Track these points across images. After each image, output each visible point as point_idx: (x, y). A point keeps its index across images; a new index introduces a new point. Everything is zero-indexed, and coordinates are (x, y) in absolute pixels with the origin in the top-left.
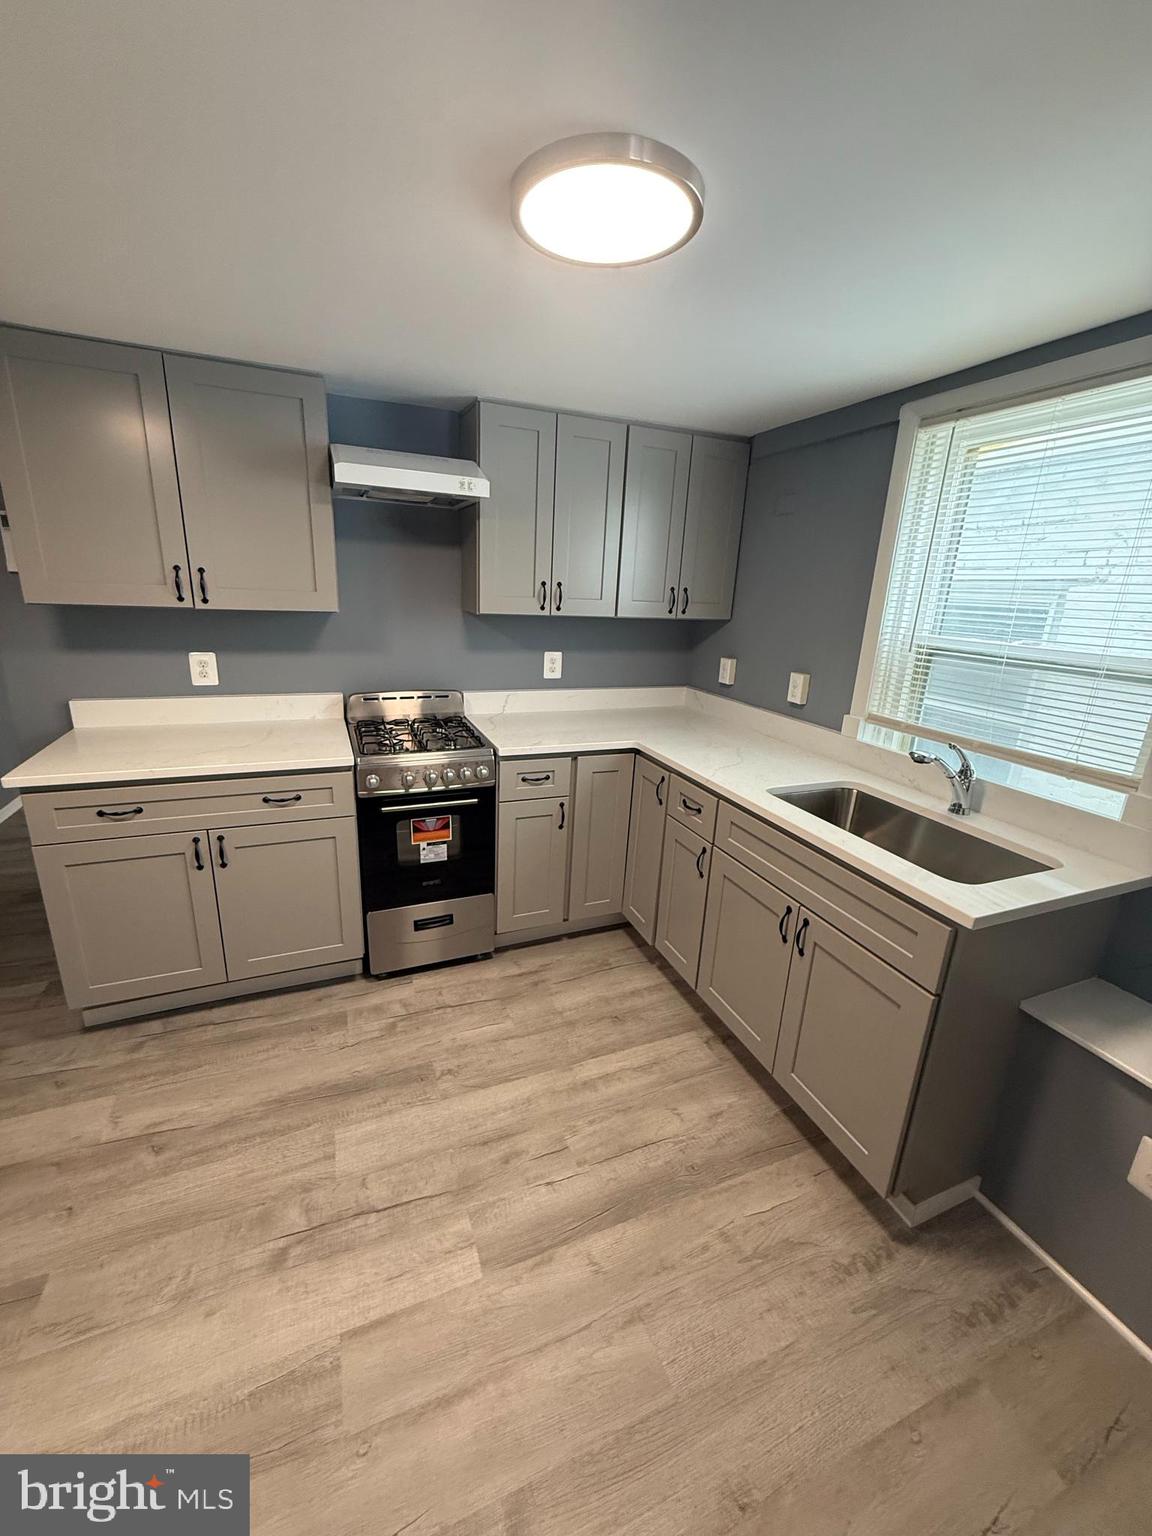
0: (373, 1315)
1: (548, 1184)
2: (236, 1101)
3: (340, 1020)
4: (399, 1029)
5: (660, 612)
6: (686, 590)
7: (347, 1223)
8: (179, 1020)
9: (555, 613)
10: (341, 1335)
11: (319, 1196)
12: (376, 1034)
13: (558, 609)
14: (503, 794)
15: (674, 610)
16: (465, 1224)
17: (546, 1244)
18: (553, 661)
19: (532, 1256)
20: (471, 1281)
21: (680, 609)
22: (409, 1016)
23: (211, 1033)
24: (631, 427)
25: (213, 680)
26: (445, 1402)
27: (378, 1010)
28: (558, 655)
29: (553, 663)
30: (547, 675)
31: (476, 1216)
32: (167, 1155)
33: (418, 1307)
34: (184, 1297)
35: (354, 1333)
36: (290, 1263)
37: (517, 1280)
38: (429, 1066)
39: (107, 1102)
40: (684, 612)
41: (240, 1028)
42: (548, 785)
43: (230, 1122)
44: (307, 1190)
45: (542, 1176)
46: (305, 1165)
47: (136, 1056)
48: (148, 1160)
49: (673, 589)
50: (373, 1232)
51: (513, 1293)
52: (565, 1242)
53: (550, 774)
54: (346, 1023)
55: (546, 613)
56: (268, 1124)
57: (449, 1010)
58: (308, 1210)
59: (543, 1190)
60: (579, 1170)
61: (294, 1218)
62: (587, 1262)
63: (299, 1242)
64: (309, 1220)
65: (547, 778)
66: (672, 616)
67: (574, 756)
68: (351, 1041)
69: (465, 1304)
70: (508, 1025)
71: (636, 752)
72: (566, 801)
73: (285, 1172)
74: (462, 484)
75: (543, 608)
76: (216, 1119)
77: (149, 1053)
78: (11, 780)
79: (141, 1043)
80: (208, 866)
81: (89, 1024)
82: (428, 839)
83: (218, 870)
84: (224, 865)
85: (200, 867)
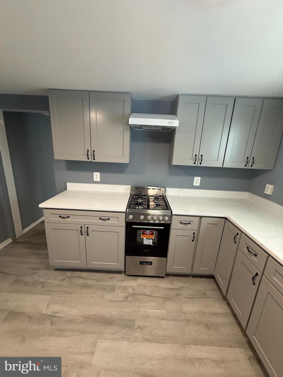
3: (113, 289)
4: (129, 300)
5: (242, 166)
6: (253, 158)
8: (76, 274)
9: (199, 165)
11: (84, 373)
12: (122, 299)
13: (200, 164)
14: (172, 227)
15: (247, 165)
18: (197, 180)
21: (250, 165)
22: (133, 295)
23: (81, 281)
24: (236, 98)
25: (99, 180)
27: (125, 288)
28: (199, 178)
29: (197, 181)
30: (195, 184)
38: (134, 321)
39: (49, 297)
40: (251, 166)
41: (88, 282)
42: (189, 226)
43: (72, 321)
44: (81, 367)
46: (84, 353)
47: (62, 283)
48: (48, 326)
49: (248, 158)
53: (191, 222)
54: (114, 290)
55: (196, 165)
57: (146, 297)
65: (190, 223)
66: (246, 167)
67: (201, 217)
68: (114, 299)
70: (164, 312)
71: (226, 218)
72: (196, 232)
73: (78, 354)
74: (169, 122)
75: (195, 163)
77: (65, 283)
78: (41, 206)
79: (64, 279)
80: (84, 235)
81: (56, 268)
82: (147, 237)
83: (86, 236)
84: (88, 235)
85: (82, 235)
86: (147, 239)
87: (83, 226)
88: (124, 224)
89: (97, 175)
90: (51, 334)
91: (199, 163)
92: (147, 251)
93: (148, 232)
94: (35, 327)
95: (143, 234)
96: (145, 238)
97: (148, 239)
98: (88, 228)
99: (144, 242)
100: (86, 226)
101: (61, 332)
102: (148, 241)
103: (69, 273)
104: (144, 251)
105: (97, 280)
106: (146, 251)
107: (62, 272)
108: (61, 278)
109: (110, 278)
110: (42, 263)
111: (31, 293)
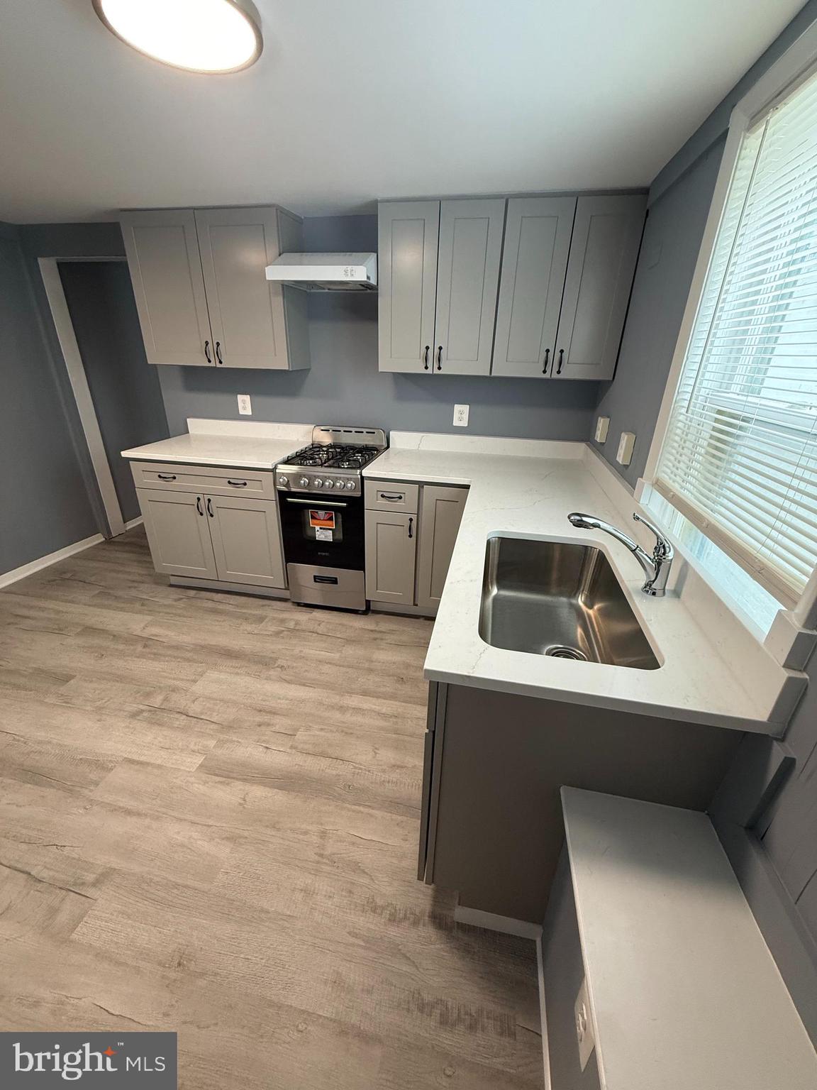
0: (142, 759)
1: (267, 748)
2: (187, 639)
3: (261, 619)
4: (282, 635)
5: (535, 372)
6: (562, 352)
7: (172, 714)
8: (204, 594)
9: (436, 371)
10: (125, 758)
11: (175, 697)
12: (269, 633)
14: (368, 504)
15: (547, 370)
16: (212, 743)
17: (235, 775)
19: (222, 776)
20: (188, 769)
21: (556, 369)
22: (293, 630)
23: (210, 604)
26: (129, 812)
27: (283, 621)
28: (466, 408)
29: (461, 414)
30: (456, 423)
31: (221, 743)
32: (147, 650)
33: (160, 767)
34: (99, 709)
35: (131, 761)
36: (138, 718)
37: (205, 783)
38: (276, 659)
39: (149, 618)
40: (559, 372)
41: (221, 607)
42: (400, 503)
43: (177, 648)
44: (173, 691)
45: (268, 743)
46: (182, 680)
47: (174, 603)
48: (139, 648)
49: (546, 351)
50: (176, 724)
51: (199, 788)
52: (245, 780)
53: (402, 495)
54: (262, 622)
55: (431, 371)
56: (189, 655)
57: (315, 635)
58: (166, 699)
59: (261, 749)
60: (289, 750)
61: (157, 701)
62: (242, 797)
63: (150, 711)
64: (162, 704)
65: (400, 498)
67: (421, 484)
68: (256, 632)
69: (177, 778)
70: (337, 656)
72: (414, 517)
73: (174, 679)
74: (346, 271)
75: (427, 368)
76: (174, 644)
77: (181, 604)
78: (125, 454)
79: (182, 599)
80: (205, 514)
81: (172, 583)
82: (321, 525)
83: (209, 517)
84: (212, 516)
85: (202, 514)
86: (321, 528)
87: (201, 496)
88: (272, 495)
89: (244, 402)
90: (141, 656)
91: (436, 366)
92: (325, 556)
93: (321, 513)
94: (121, 647)
95: (313, 518)
96: (317, 528)
97: (324, 529)
98: (209, 500)
99: (317, 536)
100: (207, 497)
101: (156, 656)
102: (324, 534)
103: (192, 593)
104: (319, 553)
106: (324, 554)
107: (179, 590)
108: (176, 597)
109: (263, 606)
110: (150, 575)
111: (122, 610)
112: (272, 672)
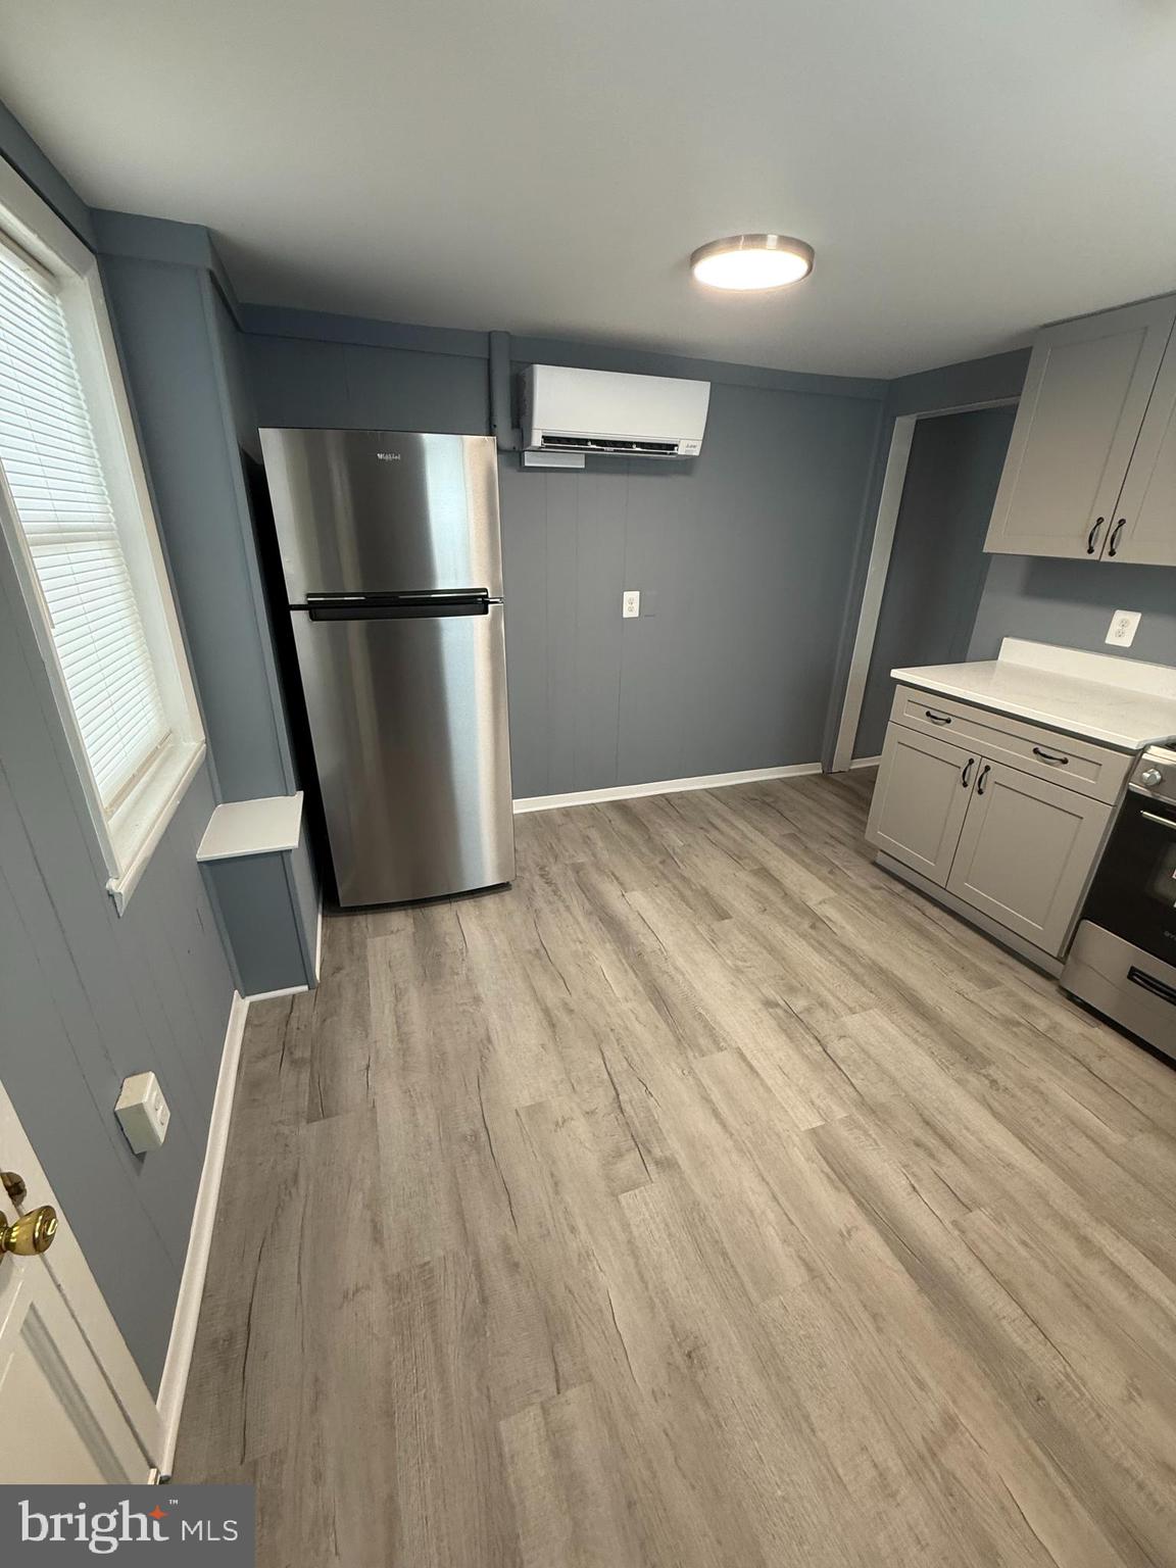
0: (754, 1063)
1: (914, 1187)
2: (864, 946)
3: (988, 983)
4: (1016, 1029)
7: (808, 1034)
10: (739, 1048)
11: (820, 1014)
16: (840, 1114)
17: (850, 1184)
19: (833, 1169)
20: (797, 1122)
22: (1040, 1034)
23: (917, 917)
25: (1128, 642)
26: (716, 1113)
27: (1027, 1007)
31: (850, 1123)
32: (813, 933)
33: (768, 1090)
34: (738, 970)
35: (742, 1056)
36: (771, 1010)
37: (809, 1159)
38: (988, 1062)
39: (832, 894)
41: (931, 928)
43: (848, 950)
44: (821, 1005)
45: (919, 1180)
46: (839, 999)
47: (870, 890)
48: (806, 925)
50: (808, 1051)
51: (799, 1158)
52: (860, 1204)
54: (989, 987)
56: (859, 970)
57: (1082, 1069)
58: (808, 1010)
59: (904, 1182)
60: (947, 1223)
61: (799, 1004)
62: (848, 1226)
63: (786, 1011)
64: (801, 1013)
68: (972, 998)
69: (780, 1121)
70: (1114, 1135)
73: (829, 990)
76: (848, 944)
77: (877, 895)
78: (896, 673)
79: (881, 888)
80: (970, 786)
81: (877, 861)
83: (975, 793)
84: (980, 792)
85: (965, 785)
87: (977, 759)
89: (1124, 622)
90: (803, 936)
94: (787, 911)
98: (987, 768)
100: (985, 762)
101: (820, 947)
103: (899, 888)
104: (1166, 934)
105: (957, 940)
107: (883, 875)
108: (875, 882)
110: (854, 838)
111: (807, 867)
112: (972, 1079)
